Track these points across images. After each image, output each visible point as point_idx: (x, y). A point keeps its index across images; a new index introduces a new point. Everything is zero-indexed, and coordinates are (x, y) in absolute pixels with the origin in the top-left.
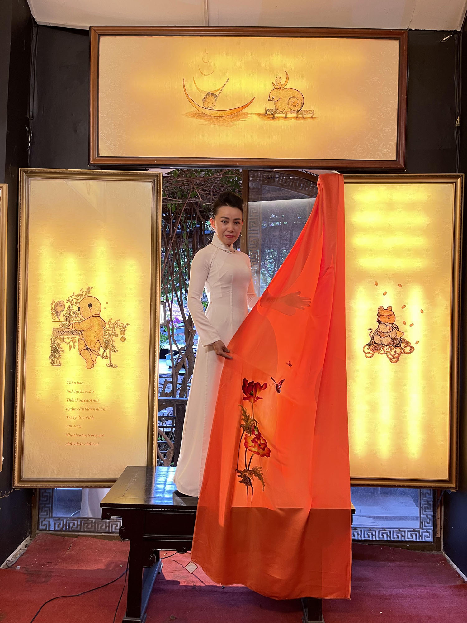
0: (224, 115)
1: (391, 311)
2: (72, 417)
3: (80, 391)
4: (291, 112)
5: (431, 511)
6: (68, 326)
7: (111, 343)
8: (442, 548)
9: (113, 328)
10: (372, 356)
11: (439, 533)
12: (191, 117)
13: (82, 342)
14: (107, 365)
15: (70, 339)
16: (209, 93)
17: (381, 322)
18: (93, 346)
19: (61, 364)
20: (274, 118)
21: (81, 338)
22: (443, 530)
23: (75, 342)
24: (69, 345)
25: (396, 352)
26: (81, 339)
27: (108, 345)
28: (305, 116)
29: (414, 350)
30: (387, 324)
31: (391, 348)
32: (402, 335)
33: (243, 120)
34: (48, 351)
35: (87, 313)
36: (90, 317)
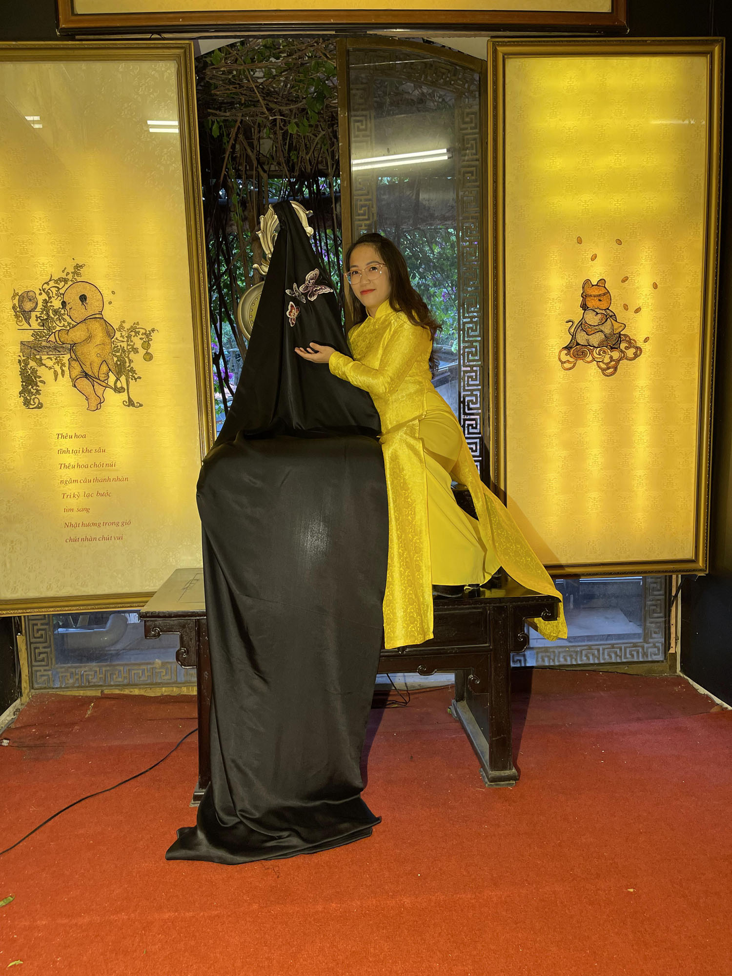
1: (605, 287)
2: (72, 496)
3: (81, 450)
5: (661, 615)
6: (47, 337)
7: (128, 364)
8: (679, 668)
9: (129, 337)
10: (574, 366)
11: (674, 647)
13: (75, 364)
14: (125, 403)
15: (54, 361)
17: (588, 308)
18: (96, 371)
19: (42, 404)
21: (74, 356)
22: (679, 641)
23: (63, 365)
24: (53, 370)
25: (611, 357)
26: (74, 359)
27: (123, 367)
29: (641, 353)
30: (597, 310)
31: (604, 352)
32: (622, 328)
34: (16, 383)
35: (79, 312)
36: (85, 320)
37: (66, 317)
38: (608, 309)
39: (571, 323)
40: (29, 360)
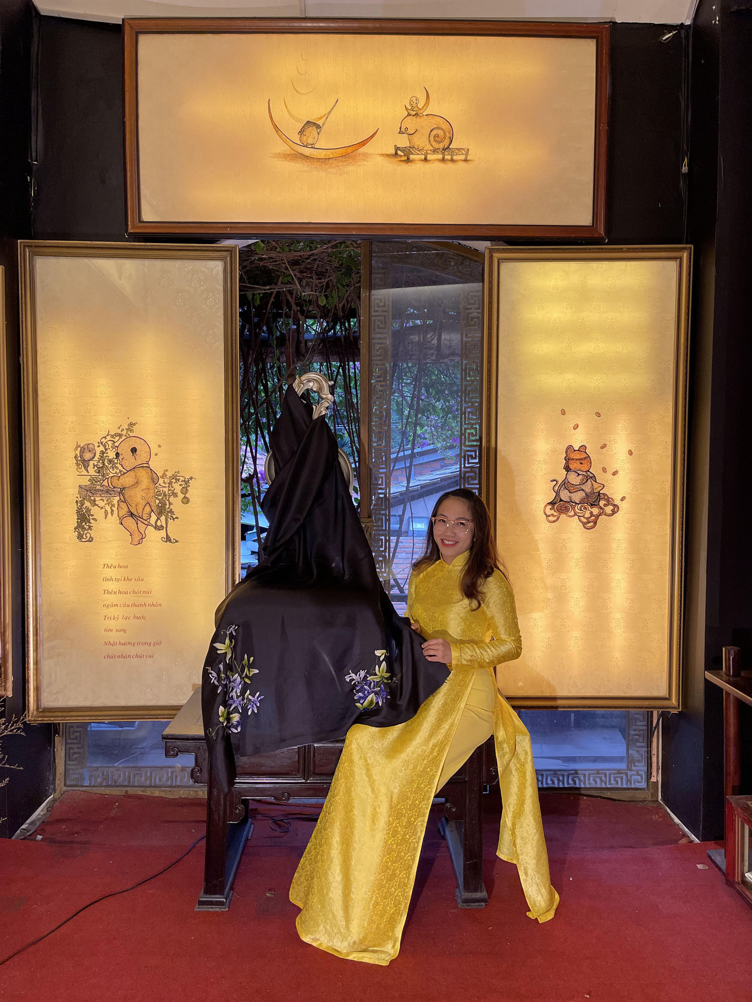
0: (331, 156)
1: (585, 452)
2: (112, 618)
3: (123, 578)
4: (435, 151)
5: (644, 744)
6: (102, 482)
7: (168, 506)
8: (660, 797)
9: (170, 483)
10: (558, 519)
11: (656, 776)
12: (282, 160)
13: (123, 505)
14: (163, 539)
15: (105, 502)
16: (308, 122)
17: (570, 469)
18: (140, 511)
19: (92, 538)
20: (408, 160)
21: (122, 499)
22: (660, 770)
23: (113, 505)
24: (104, 509)
25: (591, 513)
26: (122, 501)
27: (163, 509)
28: (455, 158)
29: (618, 510)
30: (579, 472)
31: (585, 508)
32: (601, 488)
33: (361, 163)
34: (72, 520)
35: (129, 461)
36: (134, 468)
37: (118, 465)
38: (588, 471)
39: (555, 482)
40: (85, 501)
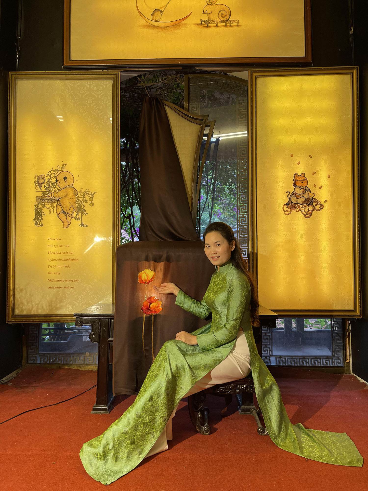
0: (168, 26)
1: (304, 177)
2: (52, 267)
3: (58, 245)
4: (221, 22)
5: (341, 341)
6: (48, 195)
7: (82, 208)
8: (351, 371)
9: (84, 195)
10: (290, 213)
11: (348, 359)
12: (142, 28)
13: (59, 207)
14: (80, 225)
15: (50, 205)
16: (156, 9)
17: (297, 186)
18: (68, 210)
19: (43, 224)
20: (208, 26)
21: (59, 204)
22: (351, 356)
24: (49, 209)
25: (309, 209)
26: (59, 205)
27: (80, 209)
28: (232, 24)
29: (323, 207)
30: (301, 187)
31: (305, 207)
32: (314, 195)
33: (183, 29)
34: (32, 215)
35: (63, 184)
36: (65, 188)
37: (57, 186)
38: (306, 187)
39: (289, 193)
40: (39, 205)
